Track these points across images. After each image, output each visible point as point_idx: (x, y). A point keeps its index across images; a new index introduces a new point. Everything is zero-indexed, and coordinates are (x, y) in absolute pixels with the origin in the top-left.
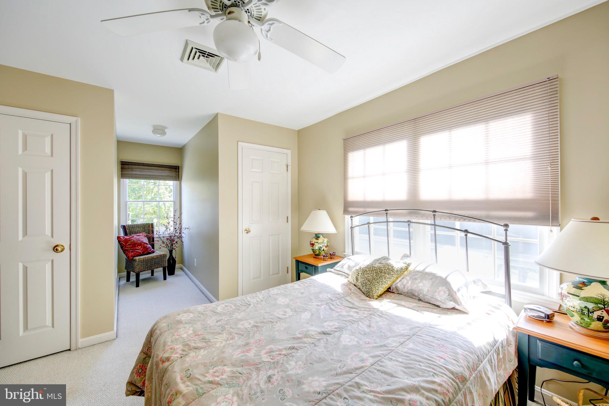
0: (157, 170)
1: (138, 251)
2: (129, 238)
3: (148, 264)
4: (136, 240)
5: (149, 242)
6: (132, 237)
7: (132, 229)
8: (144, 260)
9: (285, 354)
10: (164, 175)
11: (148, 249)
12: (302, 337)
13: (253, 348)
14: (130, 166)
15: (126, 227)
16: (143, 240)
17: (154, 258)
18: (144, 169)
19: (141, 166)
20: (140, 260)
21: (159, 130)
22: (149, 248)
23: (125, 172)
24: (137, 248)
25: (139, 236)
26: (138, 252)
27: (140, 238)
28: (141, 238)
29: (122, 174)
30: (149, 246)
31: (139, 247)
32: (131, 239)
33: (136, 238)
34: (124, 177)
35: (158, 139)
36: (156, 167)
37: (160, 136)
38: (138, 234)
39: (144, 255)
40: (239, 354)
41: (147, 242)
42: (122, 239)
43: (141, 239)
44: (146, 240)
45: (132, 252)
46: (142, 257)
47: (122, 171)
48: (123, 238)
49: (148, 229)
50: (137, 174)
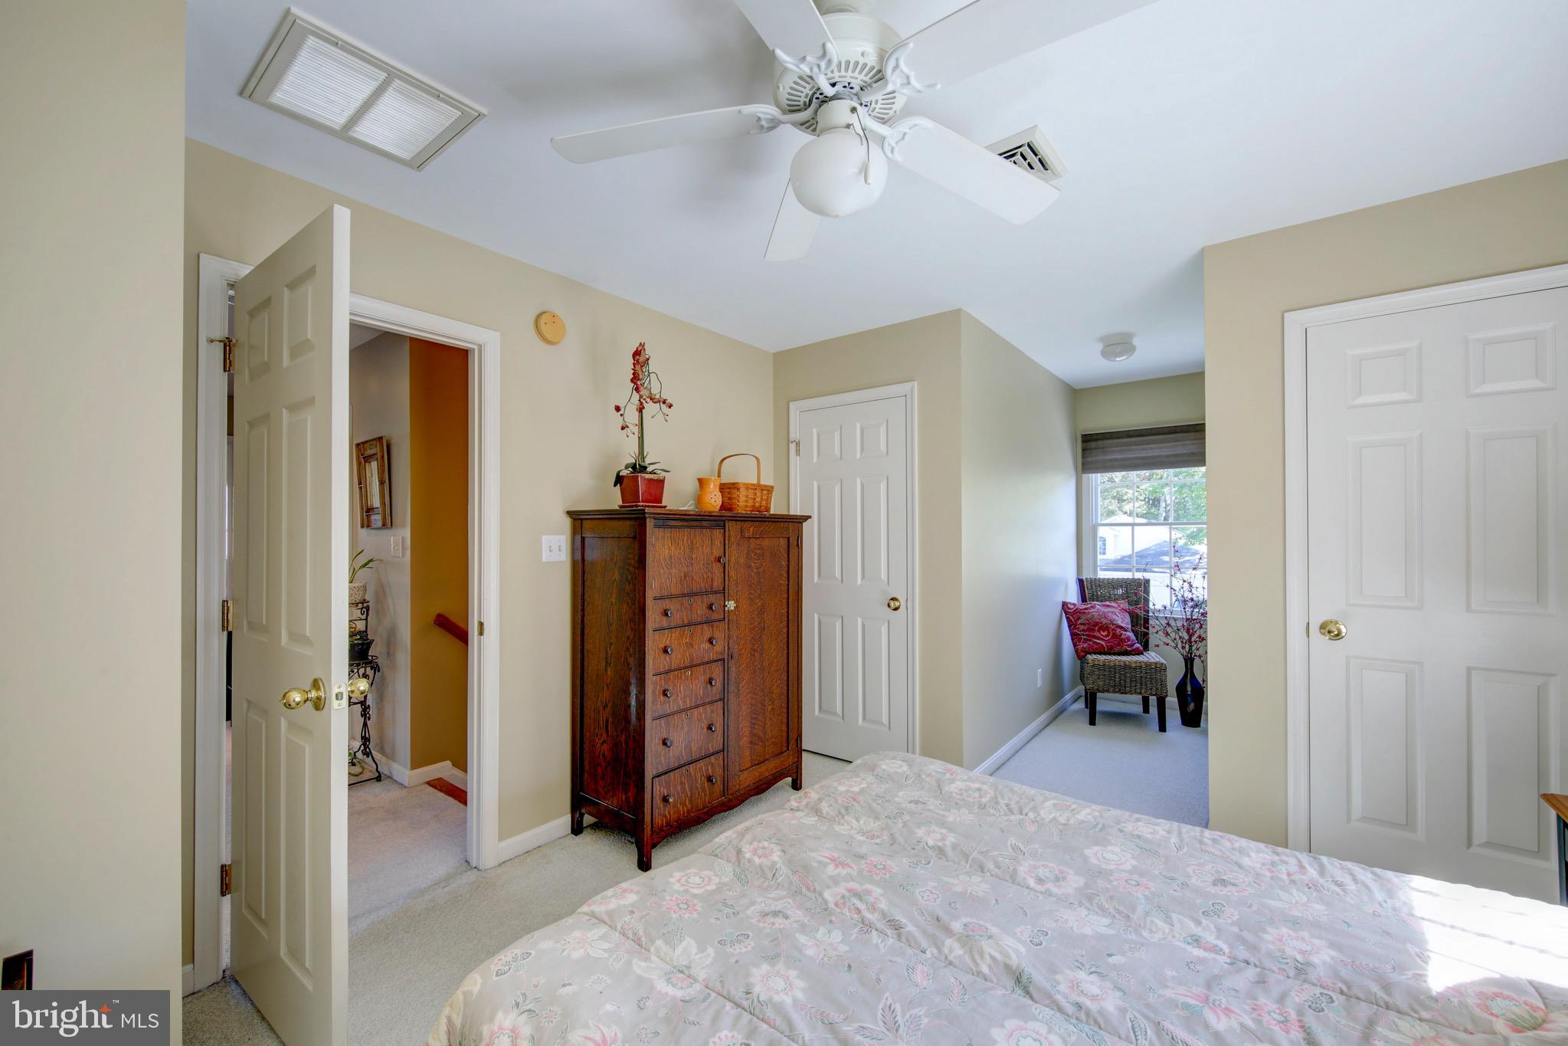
0: (1161, 442)
1: (1099, 641)
2: (1086, 609)
3: (1115, 677)
4: (1099, 615)
5: (1132, 626)
6: (1092, 607)
7: (1099, 589)
8: (1104, 666)
9: (865, 919)
10: (1181, 452)
11: (1123, 641)
12: (955, 934)
13: (852, 868)
14: (1100, 443)
15: (1085, 583)
16: (1114, 617)
17: (1130, 667)
18: (1131, 445)
19: (1124, 438)
20: (1096, 663)
21: (1118, 344)
22: (1128, 639)
23: (1090, 459)
24: (1097, 634)
25: (1108, 606)
26: (1099, 643)
27: (1109, 612)
28: (1112, 612)
29: (1083, 464)
30: (1131, 635)
31: (1102, 633)
32: (1087, 611)
33: (1098, 611)
34: (1089, 469)
35: (1123, 366)
36: (1159, 434)
37: (1124, 357)
38: (1108, 603)
39: (1114, 654)
40: (826, 857)
41: (1127, 624)
42: (1069, 609)
43: (1110, 614)
44: (1124, 620)
45: (1086, 641)
46: (1102, 658)
47: (1083, 457)
48: (1072, 607)
49: (1136, 593)
50: (1115, 460)
